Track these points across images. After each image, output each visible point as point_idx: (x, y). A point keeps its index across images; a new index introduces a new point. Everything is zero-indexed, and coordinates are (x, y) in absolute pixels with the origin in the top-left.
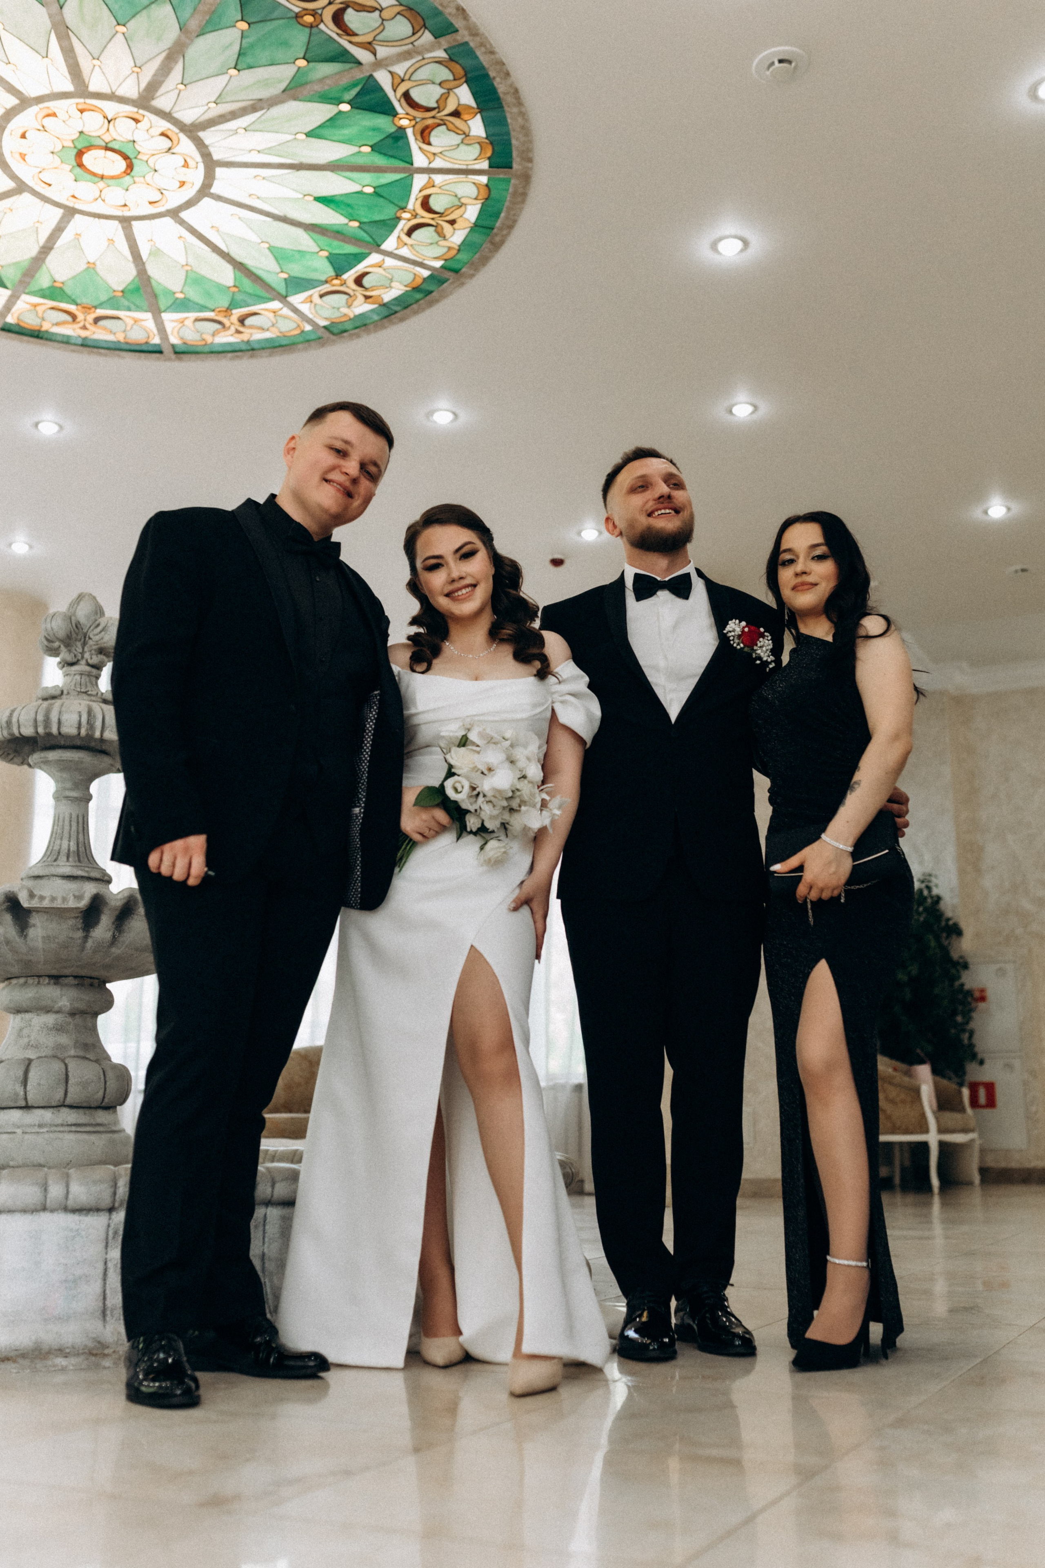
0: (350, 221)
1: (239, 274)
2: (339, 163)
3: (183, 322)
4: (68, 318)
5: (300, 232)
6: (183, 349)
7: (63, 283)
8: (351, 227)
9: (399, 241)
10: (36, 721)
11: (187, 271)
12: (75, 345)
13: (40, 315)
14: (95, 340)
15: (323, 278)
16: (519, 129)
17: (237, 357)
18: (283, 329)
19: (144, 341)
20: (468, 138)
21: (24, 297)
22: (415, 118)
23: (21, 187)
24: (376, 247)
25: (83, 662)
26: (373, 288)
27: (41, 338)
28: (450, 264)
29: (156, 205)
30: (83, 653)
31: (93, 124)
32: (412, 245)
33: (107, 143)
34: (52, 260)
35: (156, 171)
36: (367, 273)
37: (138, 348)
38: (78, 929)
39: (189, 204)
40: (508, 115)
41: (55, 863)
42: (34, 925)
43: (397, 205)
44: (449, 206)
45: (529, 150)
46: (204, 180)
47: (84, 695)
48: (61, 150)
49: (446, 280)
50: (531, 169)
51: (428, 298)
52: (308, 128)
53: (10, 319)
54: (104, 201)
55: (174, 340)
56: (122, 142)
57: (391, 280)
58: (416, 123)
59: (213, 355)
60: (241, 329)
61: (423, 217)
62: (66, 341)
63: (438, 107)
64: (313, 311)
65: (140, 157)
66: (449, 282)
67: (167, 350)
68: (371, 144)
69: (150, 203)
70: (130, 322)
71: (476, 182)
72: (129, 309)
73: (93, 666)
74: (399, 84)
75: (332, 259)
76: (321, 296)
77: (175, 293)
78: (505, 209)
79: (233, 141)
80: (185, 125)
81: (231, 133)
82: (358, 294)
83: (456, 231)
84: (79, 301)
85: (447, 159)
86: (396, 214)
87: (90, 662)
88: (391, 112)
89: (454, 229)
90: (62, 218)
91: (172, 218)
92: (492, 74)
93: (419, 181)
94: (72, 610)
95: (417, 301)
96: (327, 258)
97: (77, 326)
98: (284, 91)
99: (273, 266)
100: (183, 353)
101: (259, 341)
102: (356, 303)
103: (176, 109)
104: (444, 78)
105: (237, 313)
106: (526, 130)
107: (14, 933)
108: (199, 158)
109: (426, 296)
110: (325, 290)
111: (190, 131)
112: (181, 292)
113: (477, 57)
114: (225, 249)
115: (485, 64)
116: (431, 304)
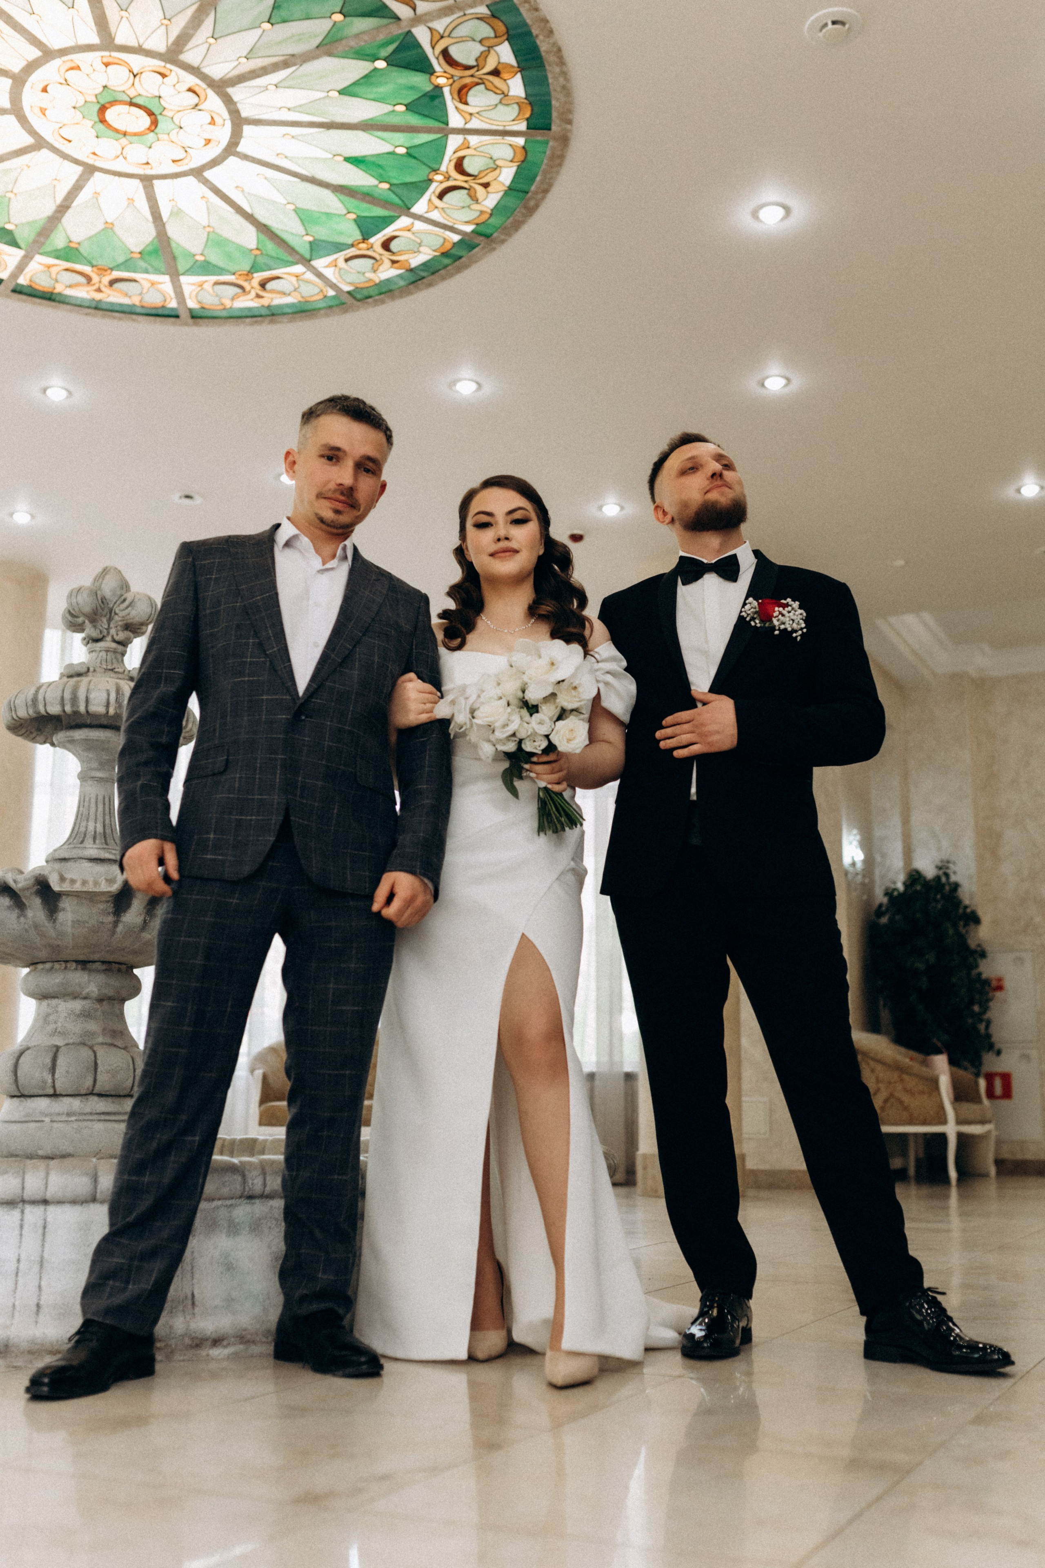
0: (381, 182)
1: (263, 237)
2: (370, 122)
3: (201, 286)
4: (83, 280)
5: (326, 193)
6: (201, 313)
7: (79, 244)
8: (381, 189)
9: (430, 204)
10: (62, 698)
11: (209, 233)
12: (88, 307)
13: (54, 276)
14: (112, 304)
15: (350, 242)
16: (559, 89)
17: (256, 322)
18: (305, 294)
19: (160, 305)
20: (506, 98)
21: (38, 258)
22: (452, 76)
23: (40, 143)
24: (406, 210)
25: (109, 638)
26: (400, 253)
27: (54, 300)
28: (482, 229)
29: (180, 163)
30: (108, 629)
31: (118, 78)
32: (442, 208)
33: (131, 99)
34: (68, 220)
35: (181, 128)
36: (394, 238)
37: (154, 312)
38: (109, 913)
39: (215, 163)
40: (550, 75)
41: (82, 845)
42: (64, 909)
43: (429, 167)
44: (483, 169)
45: (570, 111)
46: (231, 138)
47: (111, 672)
48: (84, 105)
49: (477, 245)
50: (570, 131)
51: (458, 263)
52: (341, 86)
53: (22, 280)
54: (125, 158)
55: (192, 304)
56: (148, 97)
57: (420, 245)
58: (454, 81)
59: (232, 320)
60: (261, 293)
61: (455, 180)
62: (79, 305)
63: (478, 66)
64: (337, 275)
65: (165, 113)
66: (480, 247)
67: (184, 315)
68: (406, 102)
69: (174, 161)
70: (146, 285)
71: (511, 143)
72: (146, 271)
73: (119, 643)
74: (438, 41)
75: (360, 222)
76: (347, 260)
77: (194, 255)
78: (540, 173)
79: (263, 98)
80: (214, 81)
81: (258, 90)
82: (383, 258)
83: (489, 195)
84: (95, 263)
85: (483, 119)
86: (428, 176)
87: (117, 638)
88: (429, 70)
89: (488, 193)
90: (81, 176)
91: (196, 177)
92: (535, 32)
93: (454, 142)
94: (97, 584)
95: (446, 267)
96: (355, 220)
97: (90, 288)
98: (317, 47)
99: (299, 229)
100: (201, 318)
101: (279, 307)
102: (381, 268)
103: (205, 63)
104: (485, 35)
105: (258, 276)
106: (567, 91)
107: (43, 917)
108: (226, 115)
109: (455, 261)
110: (351, 255)
111: (219, 87)
112: (202, 254)
113: (520, 14)
114: (248, 210)
115: (529, 21)
116: (460, 270)
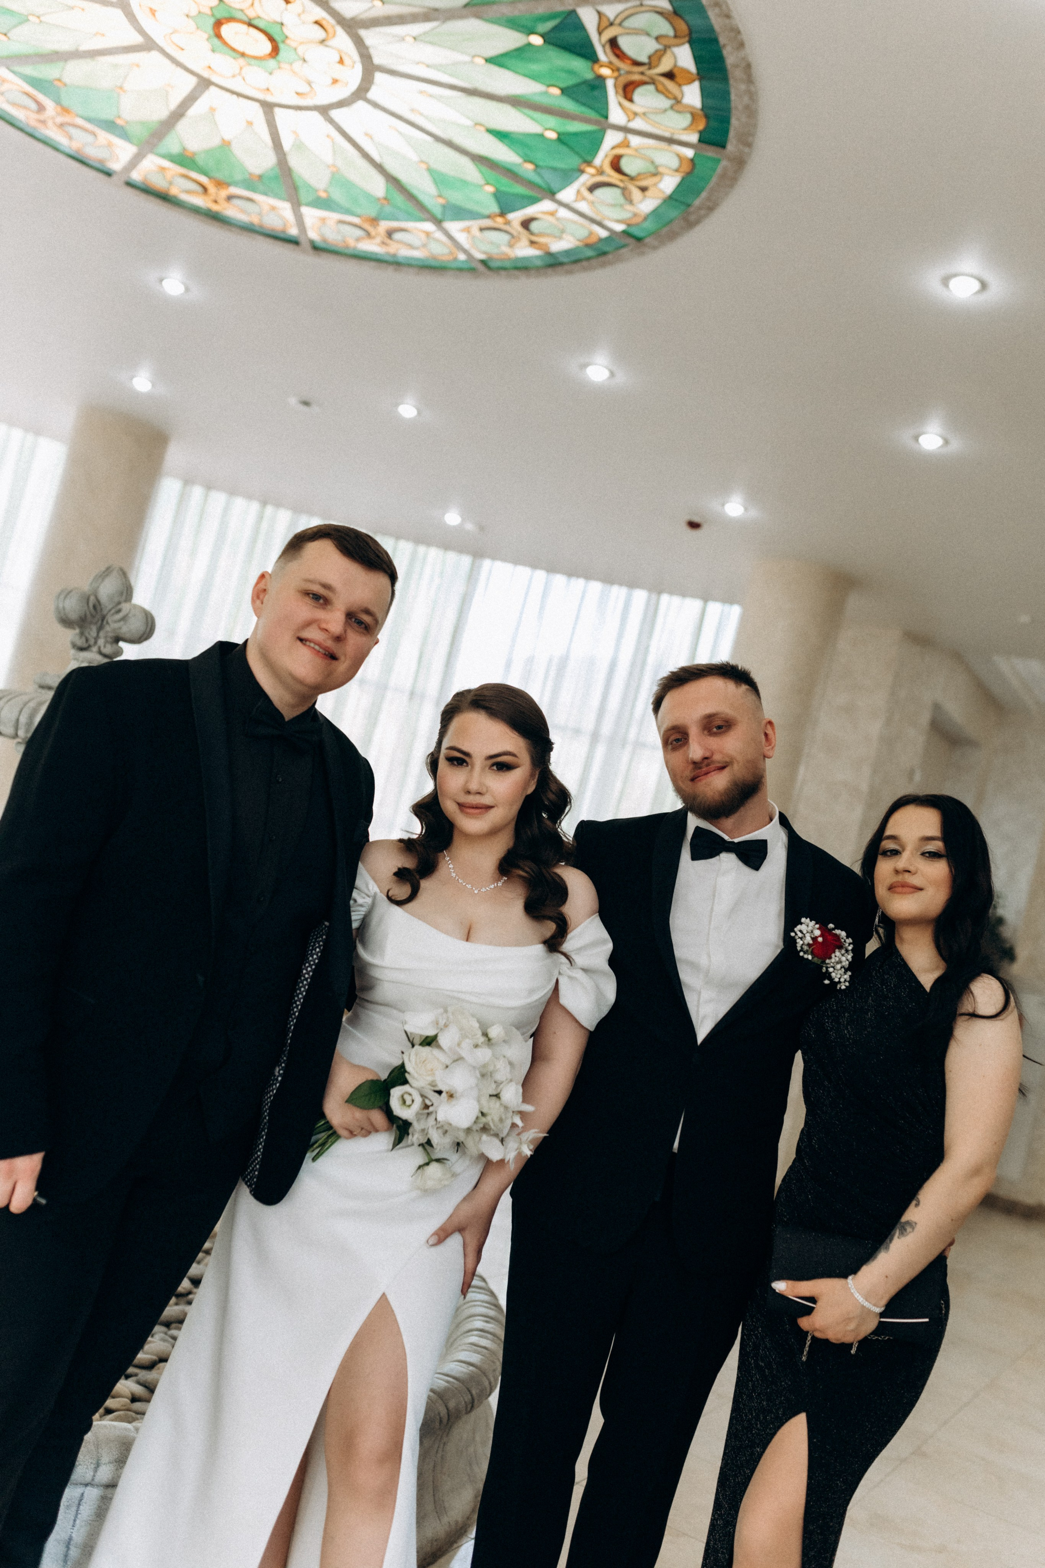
0: (525, 161)
1: (392, 189)
2: (522, 99)
3: (323, 220)
4: (199, 189)
5: (465, 161)
6: (322, 246)
7: (194, 153)
8: (526, 168)
9: (578, 195)
11: (333, 172)
12: (206, 215)
13: (169, 179)
14: (227, 216)
15: (486, 212)
17: (380, 267)
18: (434, 252)
19: (280, 228)
20: (680, 105)
21: (151, 157)
22: (618, 70)
23: (151, 44)
24: (551, 194)
25: (95, 649)
26: (540, 235)
27: (169, 201)
28: (633, 231)
29: (303, 96)
30: (96, 639)
32: (592, 202)
33: (250, 20)
34: (183, 127)
35: (304, 60)
36: (537, 218)
37: (273, 234)
39: (341, 104)
40: (733, 91)
43: (582, 157)
44: (642, 171)
45: (751, 134)
46: (361, 82)
48: (198, 15)
49: (626, 246)
50: (748, 155)
51: (604, 258)
52: (491, 53)
54: (243, 79)
55: (313, 235)
56: (268, 21)
57: (562, 231)
58: (620, 75)
59: (354, 259)
60: (387, 241)
61: (609, 176)
62: (194, 211)
63: (650, 64)
64: (470, 242)
65: (288, 41)
66: (630, 248)
67: (304, 243)
68: (563, 85)
69: (297, 93)
70: (266, 207)
71: (680, 154)
72: (266, 195)
73: (106, 655)
74: (607, 27)
75: (498, 196)
76: (481, 229)
77: (318, 191)
78: (707, 189)
79: (398, 47)
80: (344, 19)
81: (393, 39)
82: (522, 236)
83: (646, 199)
84: (211, 174)
85: (648, 121)
86: (579, 165)
87: (103, 649)
88: (592, 57)
89: (645, 196)
90: (196, 88)
91: (320, 113)
92: (722, 40)
93: (612, 138)
96: (493, 193)
97: (207, 198)
98: (463, 6)
99: (431, 189)
100: (322, 250)
101: (406, 258)
102: (518, 245)
104: (664, 32)
105: (385, 225)
106: (751, 112)
108: (356, 57)
109: (600, 255)
110: (486, 225)
111: (349, 27)
112: (325, 190)
113: (707, 18)
114: (378, 160)
115: (717, 27)
116: (603, 265)
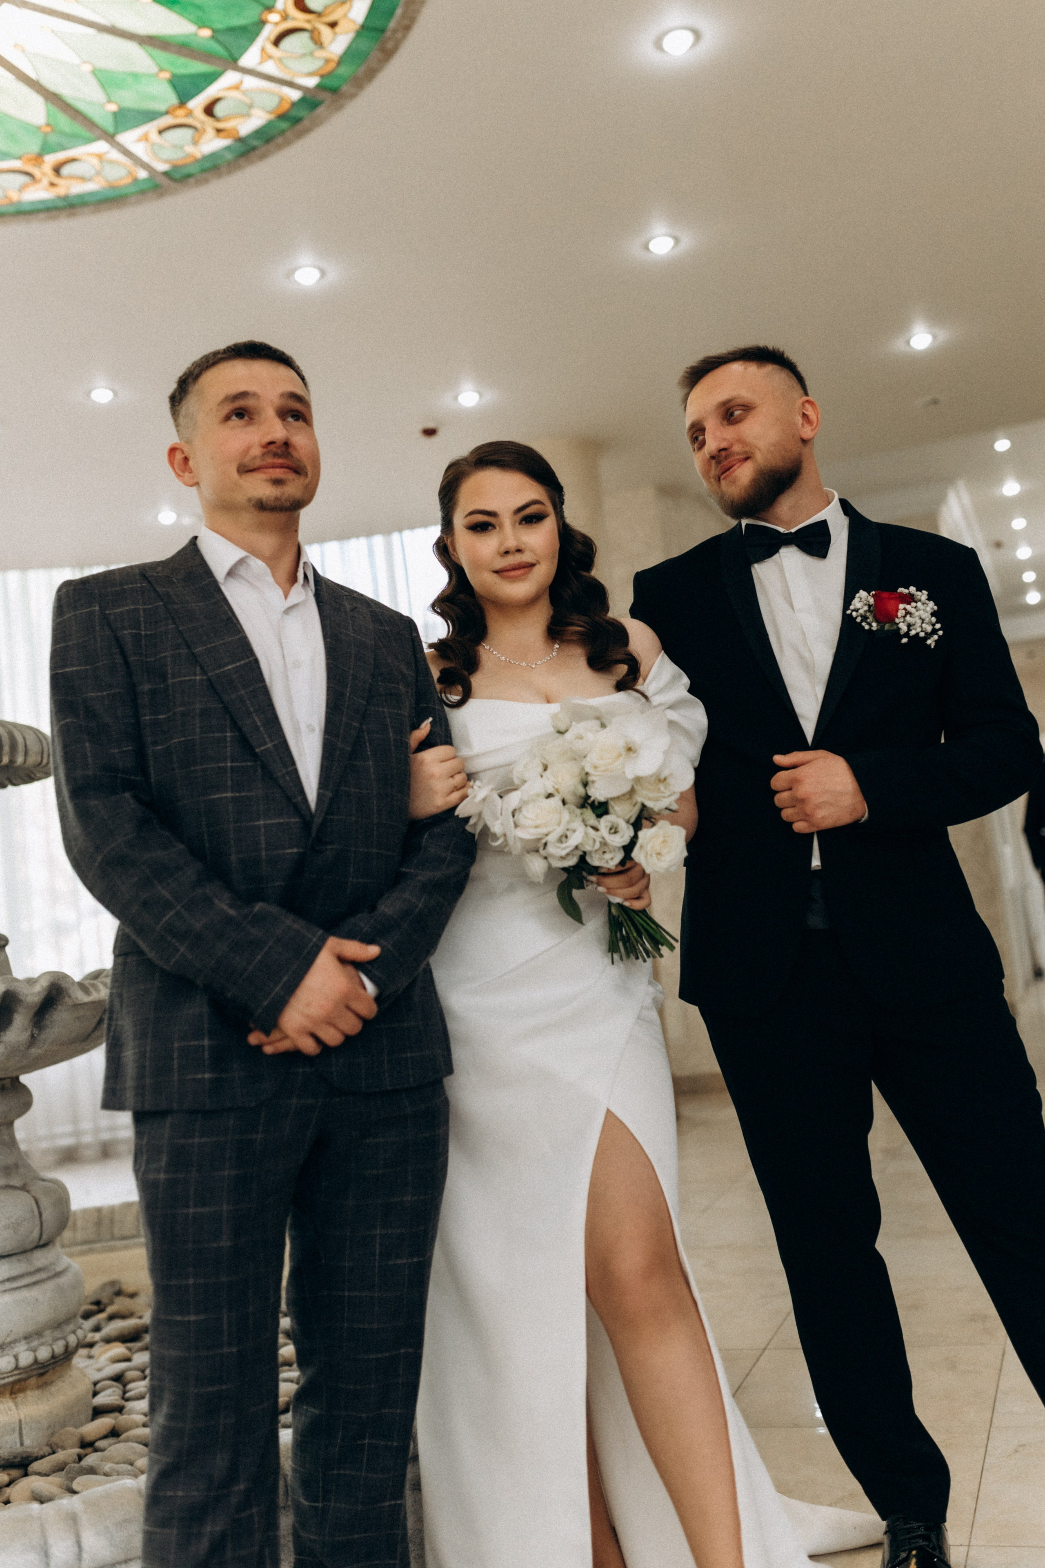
0: (200, 27)
1: (53, 109)
5: (132, 48)
8: (201, 37)
9: (264, 54)
15: (164, 108)
17: (51, 217)
18: (110, 178)
24: (232, 62)
26: (226, 118)
28: (328, 82)
32: (279, 58)
36: (220, 99)
43: (261, 4)
44: (330, 3)
49: (322, 103)
51: (299, 127)
57: (251, 106)
59: (19, 217)
60: (55, 181)
61: (295, 19)
64: (149, 152)
66: (327, 103)
75: (175, 82)
76: (160, 132)
78: (402, 4)
82: (206, 126)
83: (337, 37)
86: (260, 17)
89: (336, 34)
95: (285, 132)
96: (169, 80)
99: (98, 96)
101: (80, 196)
102: (203, 139)
105: (51, 159)
109: (296, 124)
110: (166, 124)
114: (33, 75)
116: (300, 135)
